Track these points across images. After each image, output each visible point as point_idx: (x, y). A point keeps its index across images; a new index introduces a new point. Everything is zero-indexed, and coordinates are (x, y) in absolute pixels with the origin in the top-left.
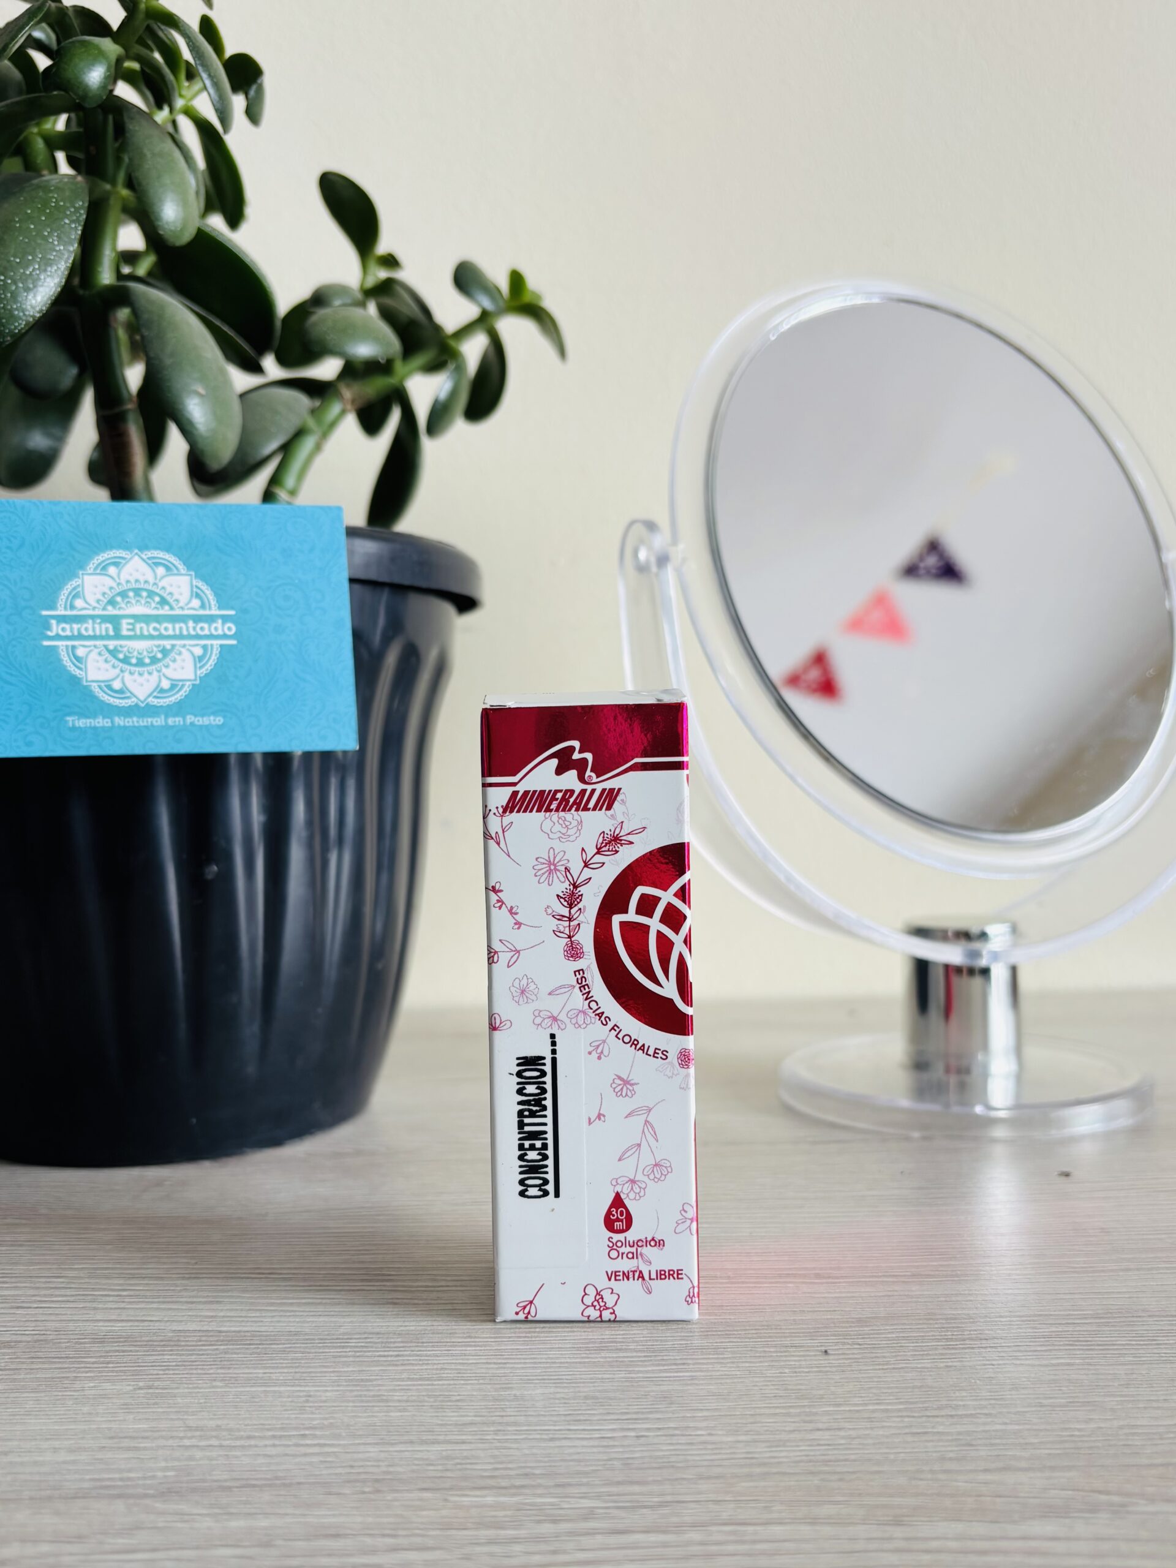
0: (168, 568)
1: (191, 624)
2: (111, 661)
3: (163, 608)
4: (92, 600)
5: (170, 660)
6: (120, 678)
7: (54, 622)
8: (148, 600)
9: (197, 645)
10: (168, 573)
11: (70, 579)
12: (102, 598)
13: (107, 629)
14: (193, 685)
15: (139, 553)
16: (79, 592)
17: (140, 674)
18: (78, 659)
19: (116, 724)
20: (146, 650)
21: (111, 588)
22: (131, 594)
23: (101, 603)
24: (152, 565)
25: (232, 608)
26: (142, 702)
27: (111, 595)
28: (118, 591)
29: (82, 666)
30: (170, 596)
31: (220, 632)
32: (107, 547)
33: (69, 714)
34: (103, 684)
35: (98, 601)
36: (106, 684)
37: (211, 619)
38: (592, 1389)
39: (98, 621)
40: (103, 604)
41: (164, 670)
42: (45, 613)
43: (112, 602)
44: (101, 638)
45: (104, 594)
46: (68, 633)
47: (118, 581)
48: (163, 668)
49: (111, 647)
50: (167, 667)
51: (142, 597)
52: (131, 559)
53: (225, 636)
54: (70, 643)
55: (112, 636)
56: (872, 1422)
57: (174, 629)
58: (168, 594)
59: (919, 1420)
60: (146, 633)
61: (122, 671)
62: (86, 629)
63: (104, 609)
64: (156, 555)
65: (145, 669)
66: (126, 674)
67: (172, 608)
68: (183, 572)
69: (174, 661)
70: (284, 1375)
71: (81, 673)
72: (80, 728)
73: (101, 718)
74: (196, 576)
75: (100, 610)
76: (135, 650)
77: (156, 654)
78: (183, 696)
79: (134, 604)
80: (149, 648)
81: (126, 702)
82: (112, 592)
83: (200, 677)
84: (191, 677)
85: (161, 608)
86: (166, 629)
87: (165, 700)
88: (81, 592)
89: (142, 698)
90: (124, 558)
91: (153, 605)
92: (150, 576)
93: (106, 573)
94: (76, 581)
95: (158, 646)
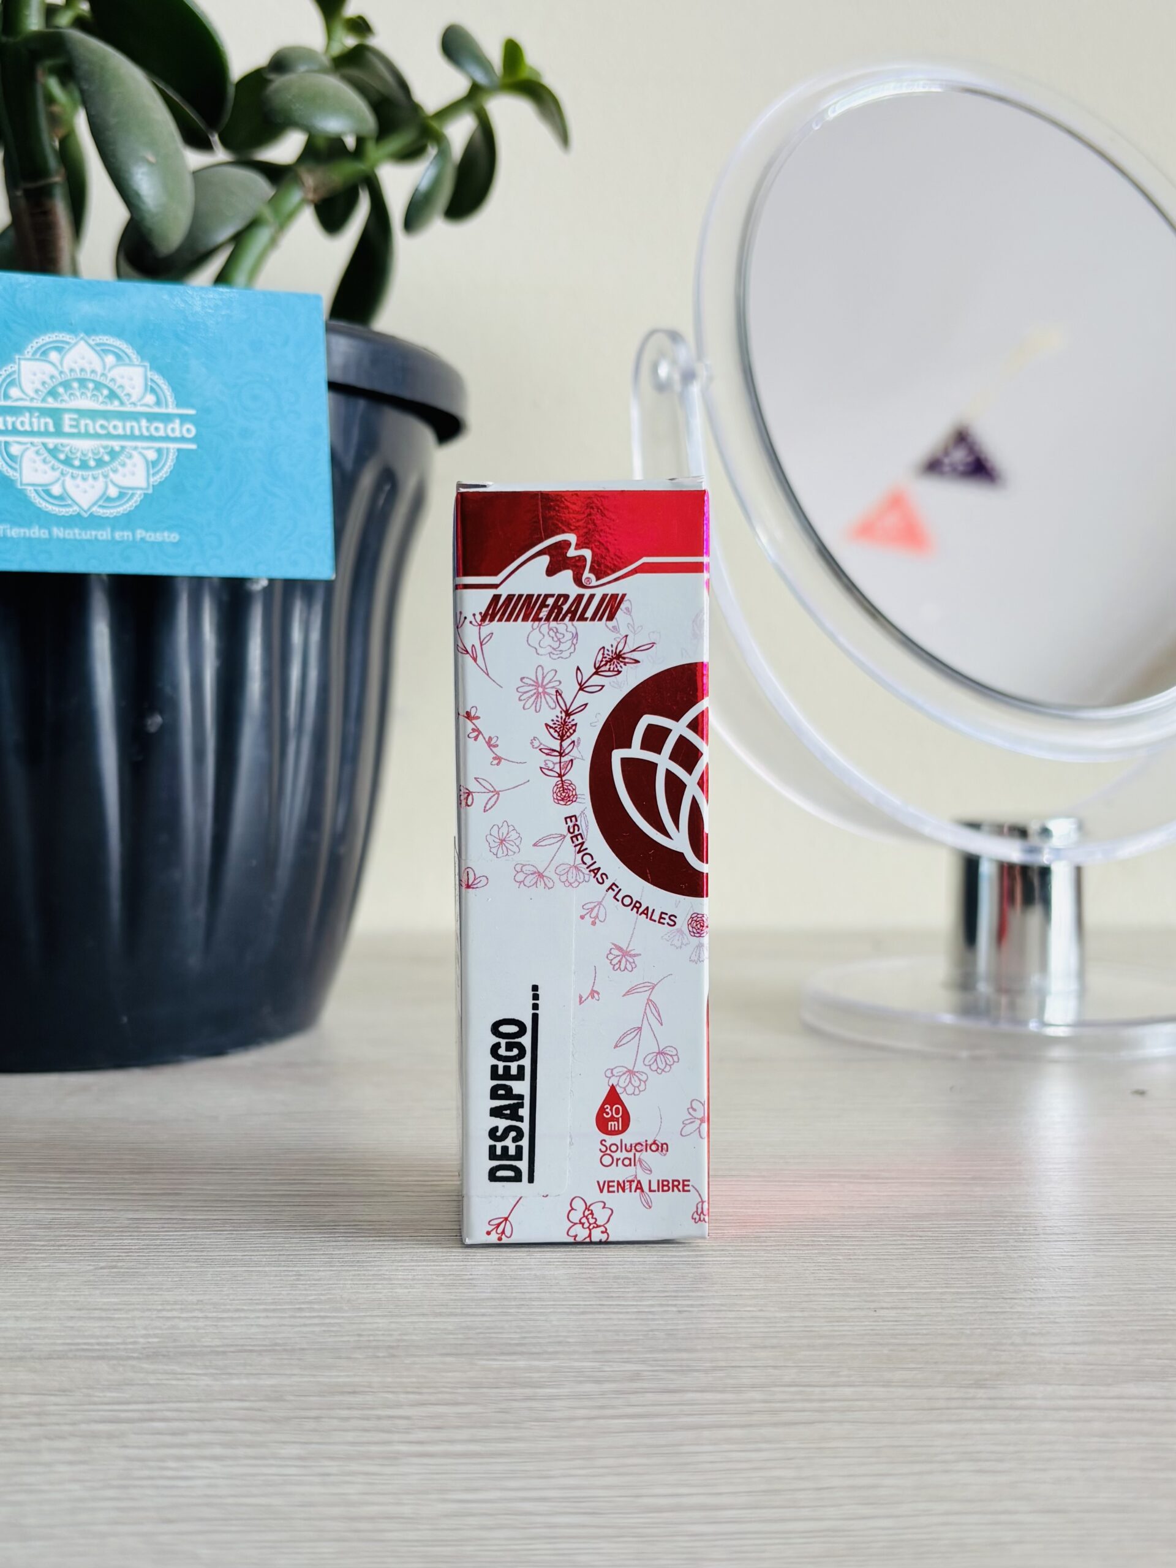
0: (118, 357)
1: (144, 423)
2: (50, 462)
3: (112, 403)
4: (29, 390)
5: (119, 463)
6: (60, 482)
8: (95, 393)
9: (151, 448)
10: (119, 362)
12: (41, 388)
13: (46, 424)
14: (145, 494)
15: (86, 337)
16: (14, 379)
17: (84, 479)
18: (13, 458)
19: (55, 537)
20: (92, 450)
21: (52, 377)
22: (75, 385)
23: (40, 393)
24: (101, 353)
25: (192, 407)
26: (85, 512)
27: (52, 385)
28: (60, 380)
29: (17, 466)
31: (177, 434)
32: (49, 328)
34: (40, 489)
35: (37, 391)
36: (45, 488)
37: (167, 418)
39: (37, 414)
40: (42, 395)
41: (111, 475)
43: (52, 393)
44: (39, 434)
45: (44, 383)
46: (2, 427)
47: (60, 369)
48: (110, 472)
49: (51, 446)
50: (115, 471)
51: (87, 388)
52: (76, 344)
53: (183, 439)
54: (3, 439)
55: (52, 433)
58: (119, 388)
59: (995, 1301)
60: (91, 431)
61: (62, 474)
62: (22, 423)
63: (44, 400)
64: (105, 341)
65: (90, 473)
66: (68, 479)
67: (122, 403)
68: (135, 362)
69: (124, 465)
70: (267, 1257)
71: (15, 474)
72: (12, 538)
73: (37, 527)
74: (152, 368)
75: (39, 402)
76: (78, 450)
77: (102, 456)
78: (134, 505)
79: (79, 397)
80: (95, 449)
81: (67, 510)
82: (53, 382)
83: (153, 486)
84: (143, 484)
85: (109, 402)
86: (115, 427)
87: (112, 511)
88: (17, 380)
89: (86, 507)
90: (68, 343)
91: (101, 399)
92: (97, 365)
93: (47, 359)
94: (11, 367)
95: (105, 447)
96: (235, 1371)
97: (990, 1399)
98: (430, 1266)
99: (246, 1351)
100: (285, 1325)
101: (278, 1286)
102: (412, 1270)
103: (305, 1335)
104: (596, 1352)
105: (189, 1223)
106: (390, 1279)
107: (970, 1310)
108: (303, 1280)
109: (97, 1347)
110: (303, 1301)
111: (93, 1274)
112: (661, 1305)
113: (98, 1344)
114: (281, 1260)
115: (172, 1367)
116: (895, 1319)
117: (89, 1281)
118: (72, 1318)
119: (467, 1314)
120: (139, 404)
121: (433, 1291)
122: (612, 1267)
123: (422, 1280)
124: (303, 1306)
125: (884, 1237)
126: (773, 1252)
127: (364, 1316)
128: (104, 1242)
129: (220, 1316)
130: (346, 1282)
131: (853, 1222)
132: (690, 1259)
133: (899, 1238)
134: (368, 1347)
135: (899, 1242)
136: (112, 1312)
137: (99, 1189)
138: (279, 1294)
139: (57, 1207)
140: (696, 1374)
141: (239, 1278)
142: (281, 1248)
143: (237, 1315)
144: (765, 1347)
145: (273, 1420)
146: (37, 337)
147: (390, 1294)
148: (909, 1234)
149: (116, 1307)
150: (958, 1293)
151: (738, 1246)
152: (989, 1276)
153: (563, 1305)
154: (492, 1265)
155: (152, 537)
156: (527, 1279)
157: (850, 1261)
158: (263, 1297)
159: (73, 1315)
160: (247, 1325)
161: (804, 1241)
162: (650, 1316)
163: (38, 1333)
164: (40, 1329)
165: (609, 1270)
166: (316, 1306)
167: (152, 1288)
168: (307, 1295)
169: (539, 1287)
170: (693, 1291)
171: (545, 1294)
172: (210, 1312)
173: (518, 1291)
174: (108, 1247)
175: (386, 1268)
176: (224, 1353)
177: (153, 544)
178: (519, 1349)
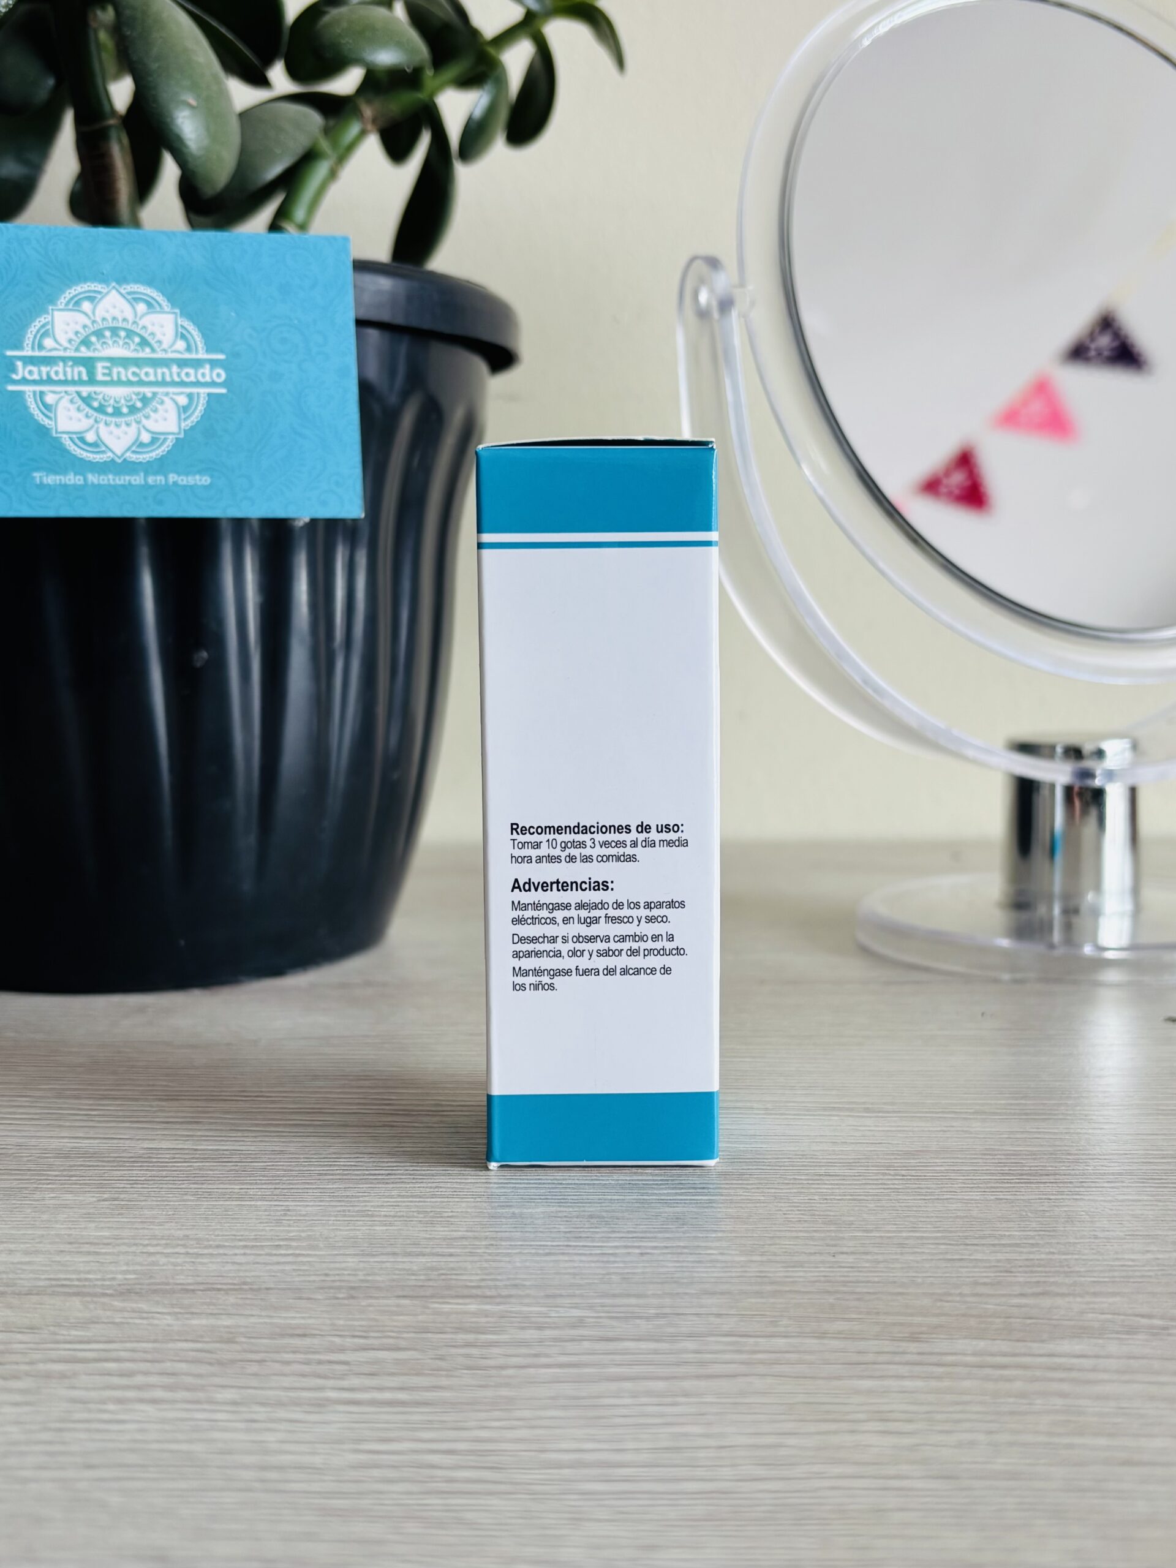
0: (149, 305)
1: (175, 369)
2: (84, 410)
3: (143, 350)
4: (63, 340)
5: (152, 410)
6: (94, 429)
7: (19, 364)
8: (127, 340)
9: (182, 393)
10: (150, 311)
11: (38, 315)
12: (74, 337)
13: (80, 373)
14: (177, 439)
15: (117, 287)
16: (48, 330)
17: (117, 425)
18: (47, 407)
19: (90, 483)
20: (125, 398)
21: (85, 326)
22: (108, 334)
23: (73, 342)
24: (132, 301)
25: (222, 351)
26: (119, 458)
27: (85, 334)
28: (93, 330)
29: (52, 415)
30: (152, 336)
31: (208, 379)
32: (81, 278)
33: (37, 469)
34: (74, 436)
35: (70, 341)
36: (79, 436)
37: (197, 364)
38: (599, 1208)
39: (70, 363)
40: (76, 344)
41: (144, 421)
42: (9, 353)
43: (86, 342)
44: (73, 382)
45: (77, 333)
46: (36, 377)
47: (93, 318)
48: (143, 418)
49: (85, 394)
50: (147, 417)
51: (120, 337)
52: (108, 293)
53: (213, 384)
54: (38, 388)
55: (85, 381)
56: (904, 1247)
57: (156, 374)
58: (149, 335)
60: (124, 378)
61: (96, 421)
62: (57, 373)
63: (77, 350)
64: (136, 290)
65: (123, 420)
66: (102, 426)
67: (153, 350)
68: (166, 309)
69: (156, 411)
70: (263, 1190)
71: (50, 423)
72: (49, 485)
73: (72, 474)
74: (182, 314)
75: (72, 351)
76: (111, 397)
77: (135, 403)
78: (166, 449)
79: (111, 345)
80: (128, 396)
81: (102, 456)
82: (85, 331)
83: (185, 430)
84: (175, 429)
85: (141, 350)
86: (147, 374)
87: (145, 456)
88: (51, 330)
89: (119, 452)
90: (99, 292)
91: (132, 347)
92: (129, 313)
93: (79, 309)
94: (45, 318)
95: (138, 394)
96: (198, 1311)
97: (919, 1354)
98: (415, 1202)
99: (214, 1289)
100: (258, 1263)
101: (264, 1221)
102: (396, 1206)
103: (273, 1274)
104: (548, 1296)
105: (199, 1154)
106: (372, 1216)
107: (930, 1258)
108: (290, 1216)
109: (76, 1283)
110: (284, 1237)
111: (94, 1206)
112: (626, 1247)
113: (78, 1280)
114: (275, 1193)
115: (140, 1305)
116: (851, 1265)
117: (89, 1214)
118: (62, 1251)
119: (437, 1255)
120: (170, 350)
121: (411, 1229)
122: (590, 1205)
123: (403, 1216)
124: (282, 1243)
125: (866, 1176)
126: (753, 1191)
127: (337, 1255)
128: (115, 1172)
129: (200, 1253)
130: (329, 1219)
131: (842, 1159)
132: (669, 1198)
133: (881, 1177)
134: (331, 1288)
135: (880, 1182)
136: (101, 1246)
137: (125, 1117)
138: (263, 1230)
139: (81, 1135)
140: (638, 1321)
141: (229, 1213)
142: (279, 1181)
143: (215, 1252)
144: (714, 1293)
145: (220, 1363)
146: (70, 288)
147: (367, 1232)
148: (892, 1172)
149: (106, 1241)
150: (922, 1238)
151: (720, 1184)
152: (958, 1220)
153: (531, 1245)
154: (474, 1202)
155: (183, 480)
156: (505, 1217)
157: (825, 1201)
158: (247, 1233)
159: (62, 1249)
160: (223, 1262)
161: (786, 1179)
162: (612, 1259)
163: (24, 1267)
164: (29, 1263)
165: (587, 1209)
166: (294, 1244)
167: (145, 1222)
168: (289, 1232)
169: (513, 1226)
170: (660, 1232)
171: (516, 1233)
172: (191, 1248)
173: (491, 1229)
174: (116, 1178)
175: (372, 1204)
176: (193, 1291)
177: (185, 486)
178: (474, 1291)
